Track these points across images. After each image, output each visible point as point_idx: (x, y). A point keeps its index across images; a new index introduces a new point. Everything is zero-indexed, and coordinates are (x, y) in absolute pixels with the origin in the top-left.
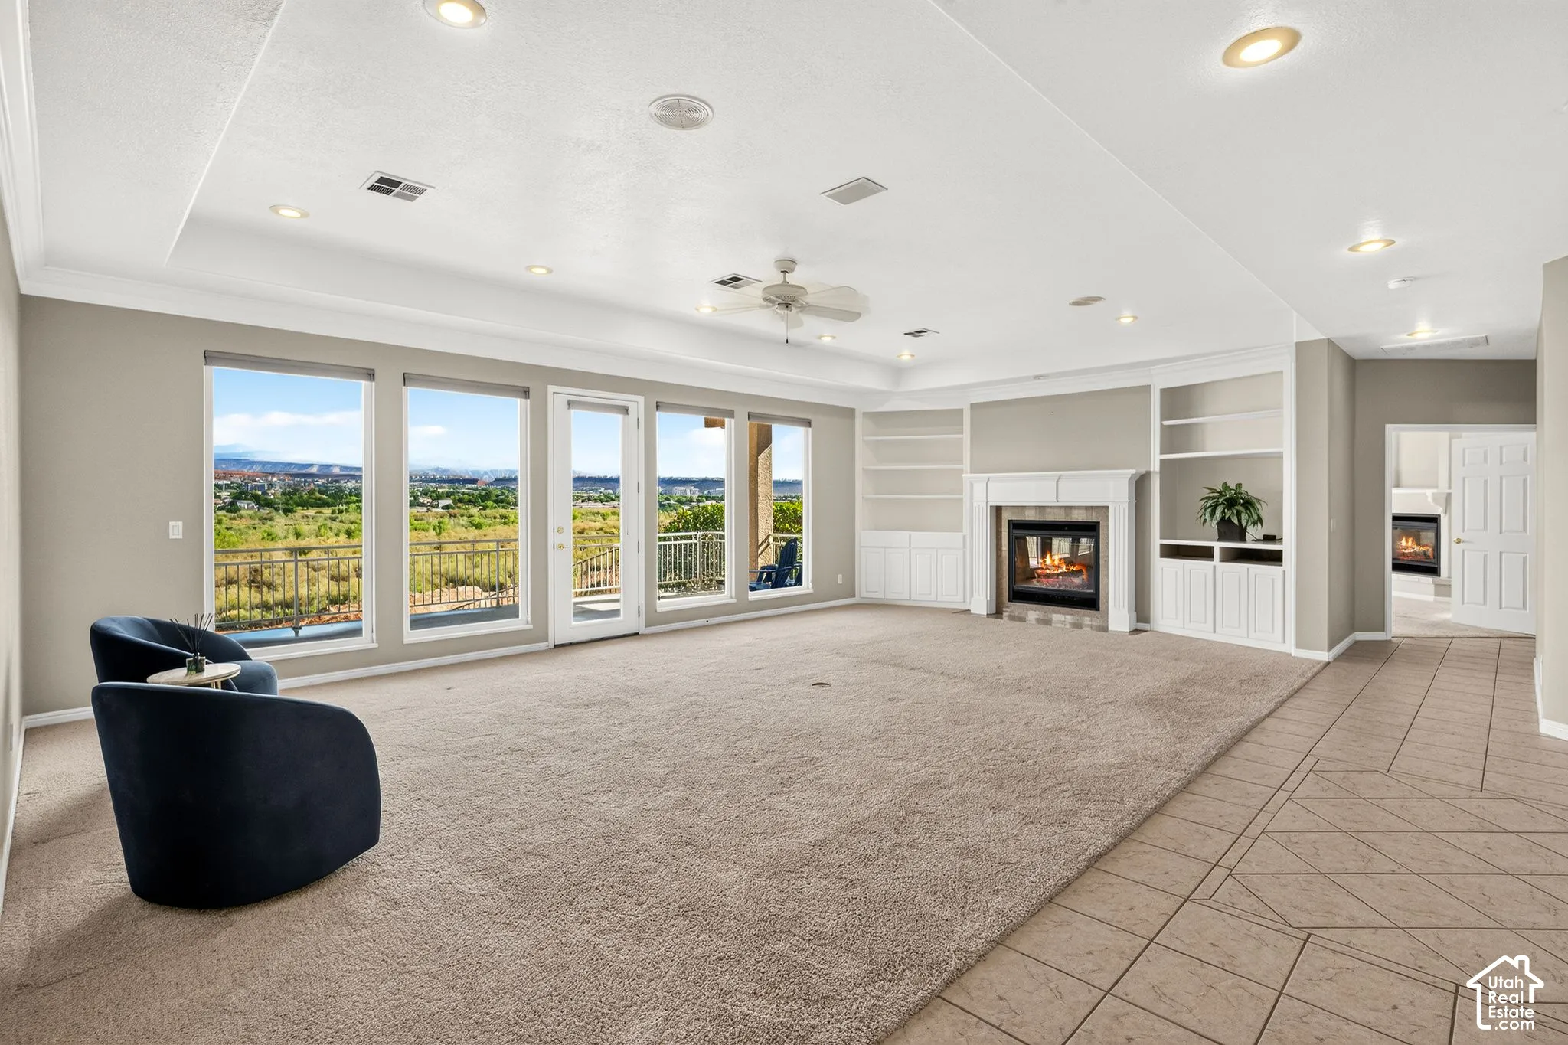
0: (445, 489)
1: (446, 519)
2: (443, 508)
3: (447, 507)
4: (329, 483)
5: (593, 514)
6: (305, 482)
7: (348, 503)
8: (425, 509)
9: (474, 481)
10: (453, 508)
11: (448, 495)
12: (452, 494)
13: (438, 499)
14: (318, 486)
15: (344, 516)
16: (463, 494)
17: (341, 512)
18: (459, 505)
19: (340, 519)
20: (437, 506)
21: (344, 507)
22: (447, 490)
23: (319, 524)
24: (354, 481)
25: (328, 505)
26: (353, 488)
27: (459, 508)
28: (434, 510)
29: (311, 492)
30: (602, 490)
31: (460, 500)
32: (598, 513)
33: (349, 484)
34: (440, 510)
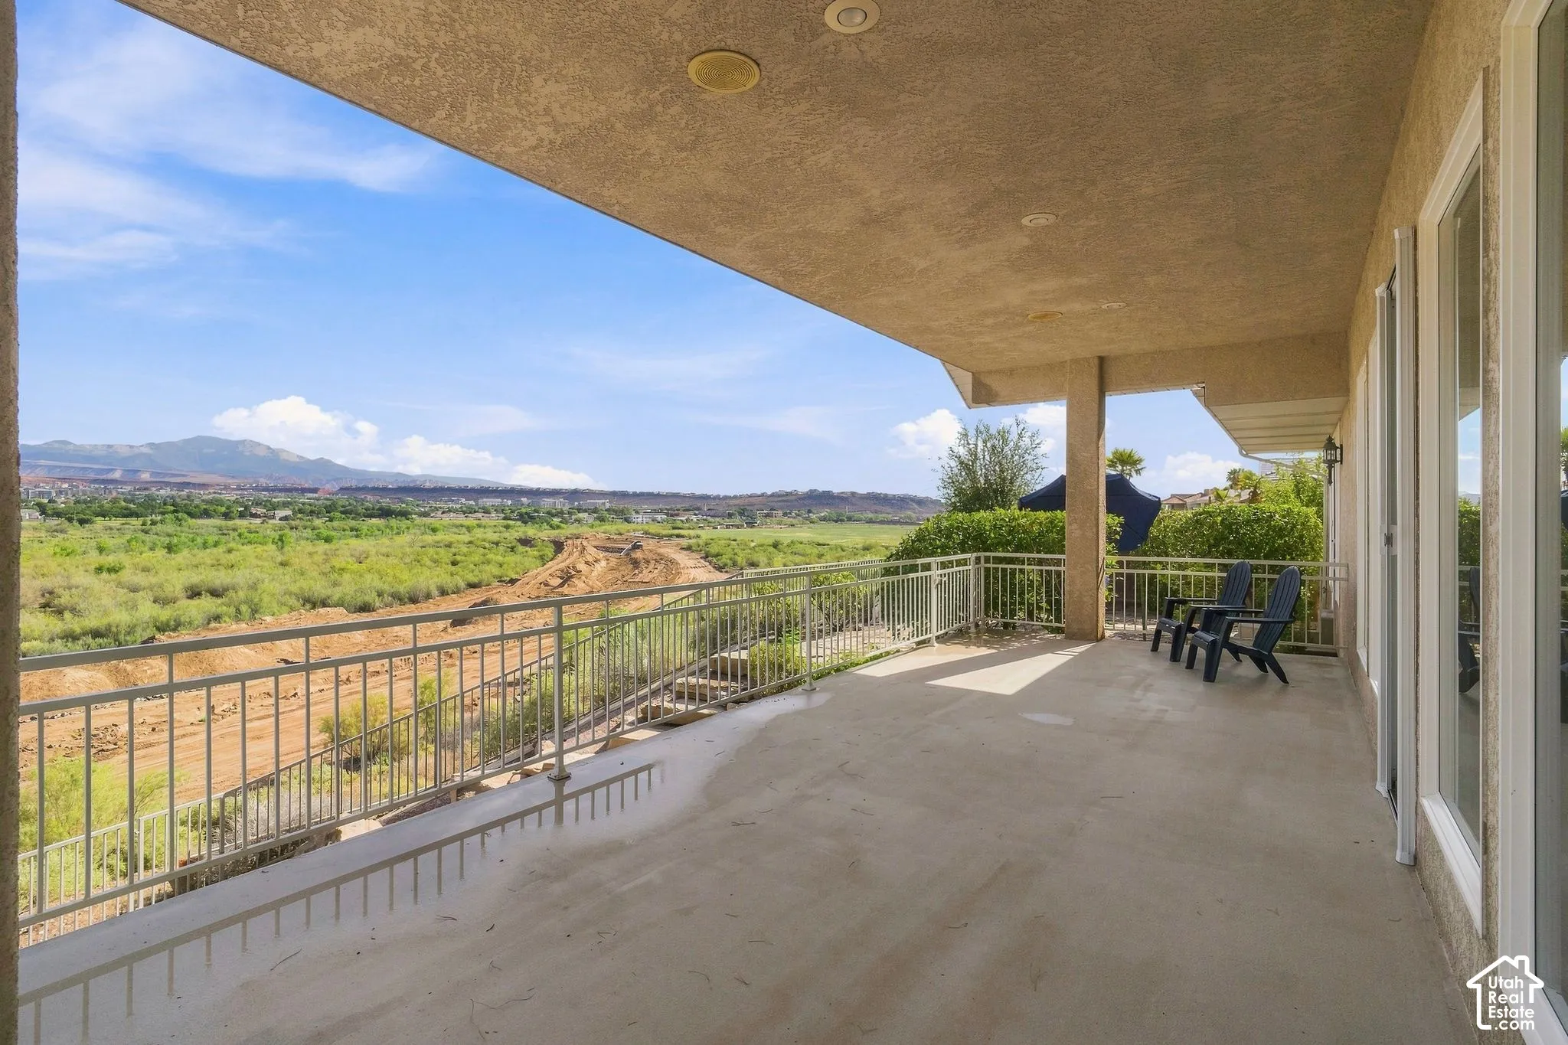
0: (281, 498)
1: (287, 531)
2: (280, 519)
3: (285, 518)
4: (135, 490)
5: (457, 527)
6: (105, 488)
7: (163, 514)
8: (258, 521)
9: (315, 490)
10: (293, 520)
11: (285, 505)
12: (289, 503)
13: (275, 510)
14: (123, 493)
15: (159, 527)
16: (304, 504)
17: (154, 523)
18: (299, 515)
19: (155, 531)
20: (274, 517)
21: (159, 518)
22: (283, 499)
23: (128, 537)
24: (168, 489)
25: (137, 516)
26: (167, 497)
27: (300, 519)
28: (271, 521)
29: (115, 501)
30: (463, 500)
31: (300, 511)
32: (462, 526)
33: (162, 492)
34: (277, 522)
